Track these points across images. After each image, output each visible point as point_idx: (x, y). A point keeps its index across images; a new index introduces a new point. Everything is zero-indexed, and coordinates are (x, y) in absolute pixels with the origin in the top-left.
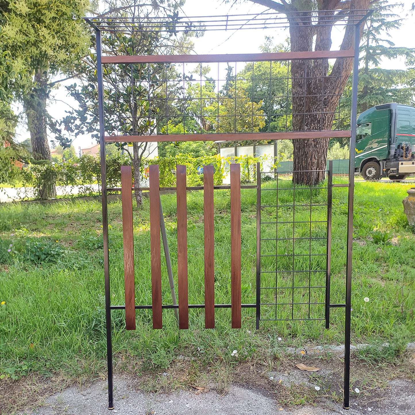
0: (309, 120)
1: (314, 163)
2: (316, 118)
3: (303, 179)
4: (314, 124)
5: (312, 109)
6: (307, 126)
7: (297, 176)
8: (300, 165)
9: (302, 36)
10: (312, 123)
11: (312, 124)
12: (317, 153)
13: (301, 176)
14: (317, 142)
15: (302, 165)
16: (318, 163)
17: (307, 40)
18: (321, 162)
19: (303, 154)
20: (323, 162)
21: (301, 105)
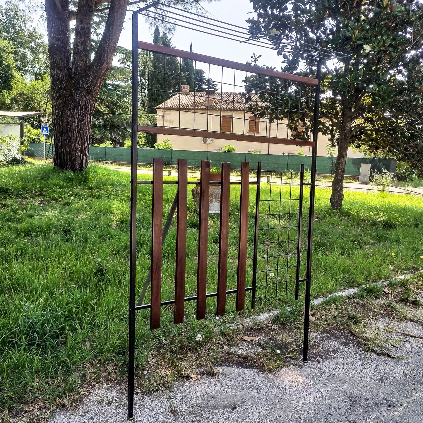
0: (72, 106)
1: (78, 149)
2: (79, 105)
3: (67, 164)
4: (77, 110)
5: (75, 94)
6: (70, 111)
7: (60, 161)
8: (63, 150)
9: (60, 19)
10: (75, 108)
11: (76, 110)
12: (80, 139)
13: (64, 162)
14: (81, 128)
15: (65, 150)
16: (82, 149)
17: (65, 23)
18: (85, 149)
19: (67, 139)
20: (87, 149)
21: (62, 88)
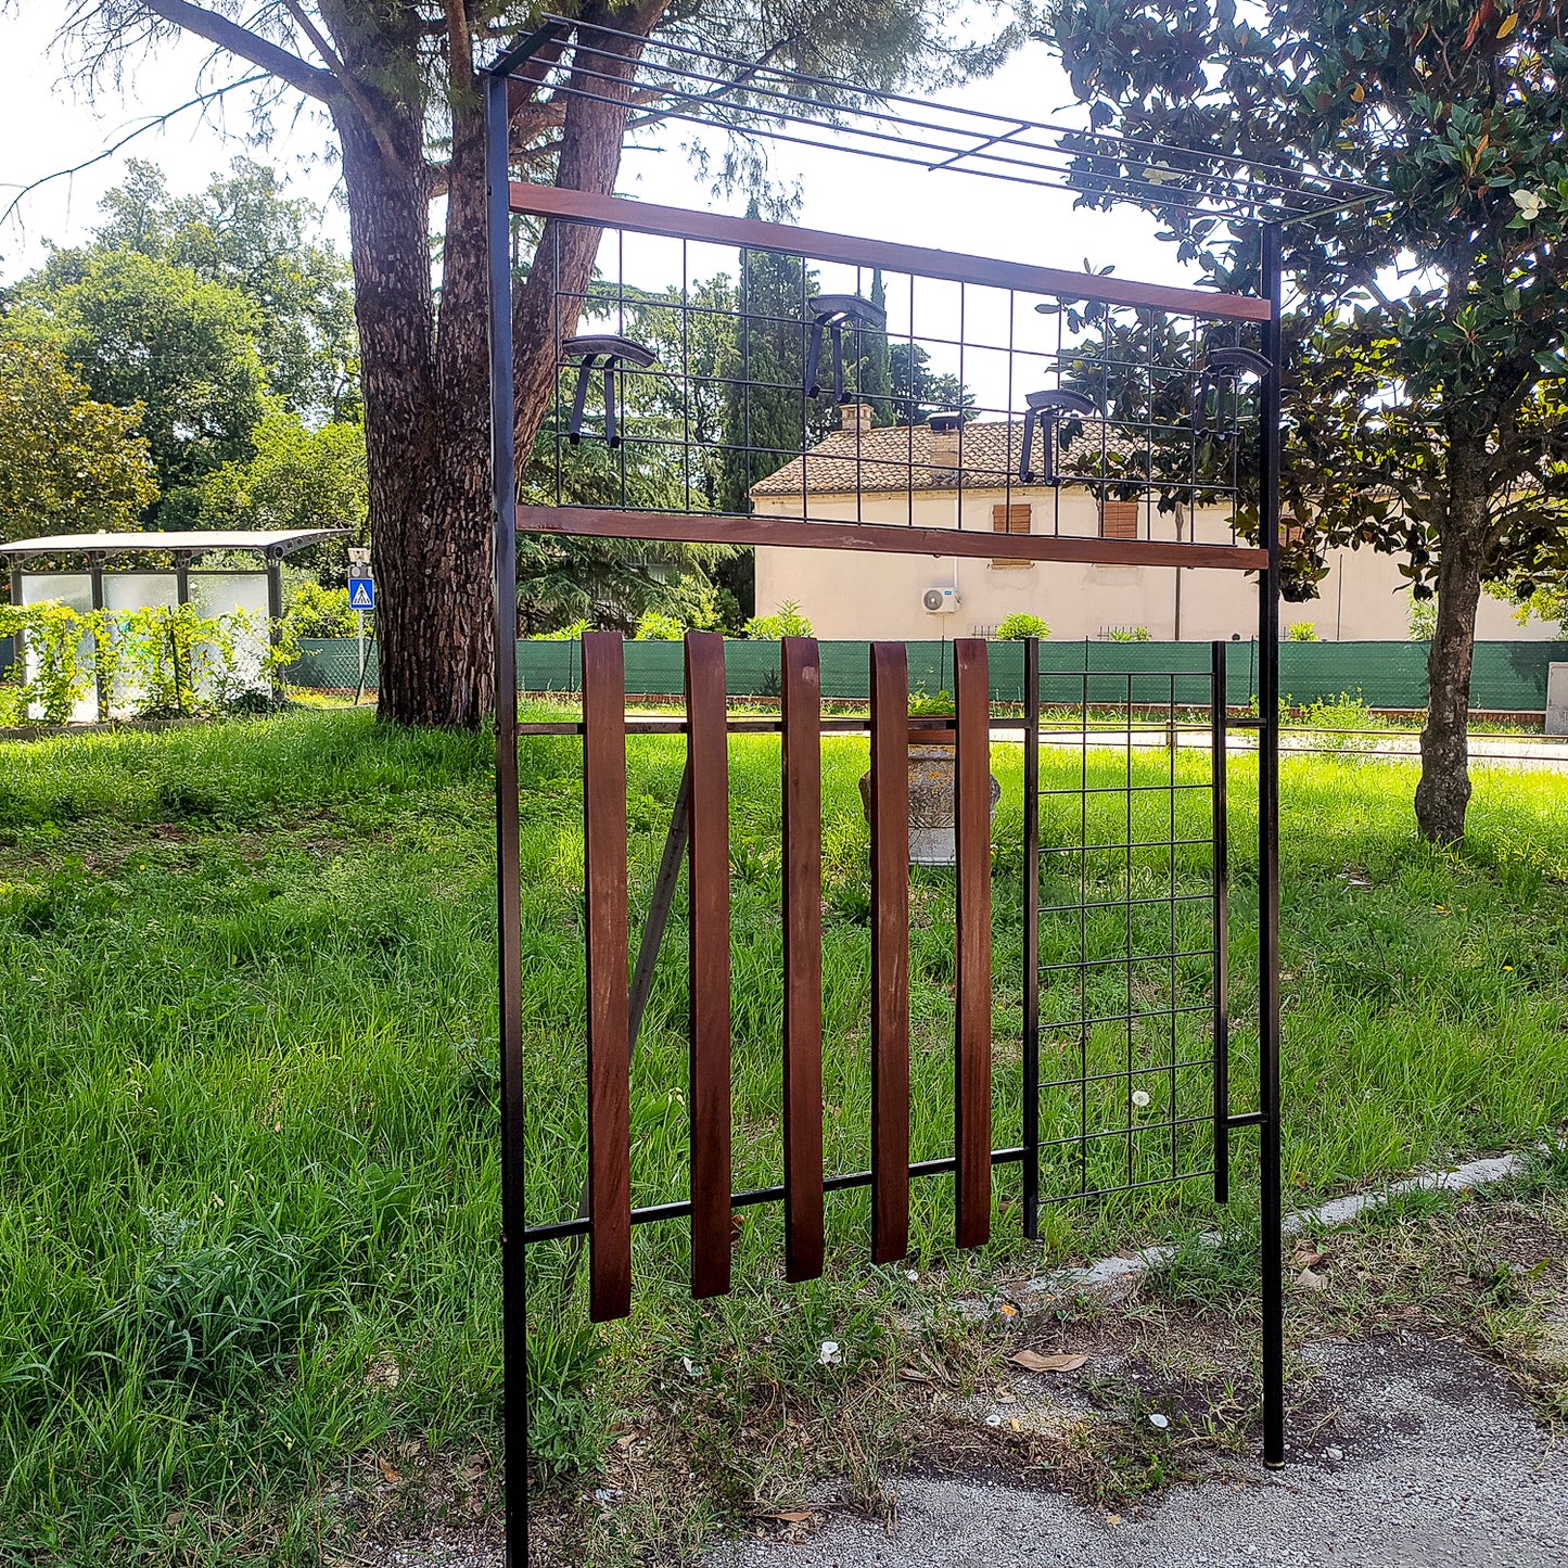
0: (438, 496)
1: (459, 648)
2: (460, 491)
3: (422, 704)
4: (455, 510)
5: (446, 455)
6: (431, 516)
7: (398, 694)
8: (409, 656)
9: (393, 195)
10: (447, 505)
11: (449, 511)
12: (468, 614)
13: (413, 697)
14: (468, 576)
15: (416, 654)
16: (473, 648)
17: (411, 211)
18: (484, 646)
19: (421, 614)
20: (491, 648)
21: (401, 438)
